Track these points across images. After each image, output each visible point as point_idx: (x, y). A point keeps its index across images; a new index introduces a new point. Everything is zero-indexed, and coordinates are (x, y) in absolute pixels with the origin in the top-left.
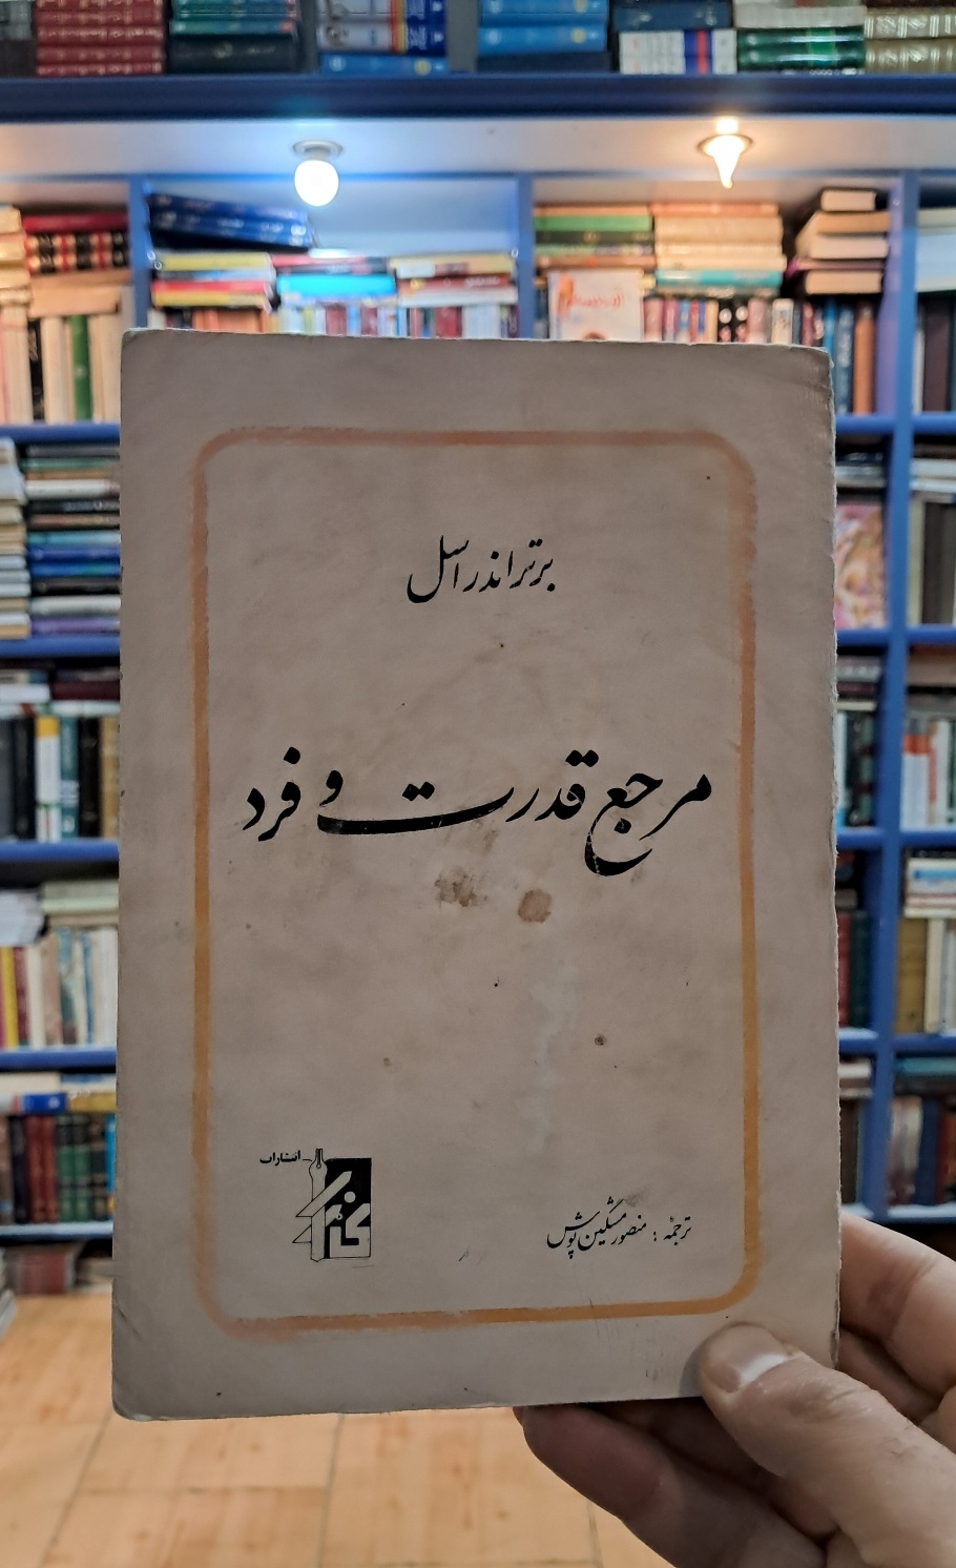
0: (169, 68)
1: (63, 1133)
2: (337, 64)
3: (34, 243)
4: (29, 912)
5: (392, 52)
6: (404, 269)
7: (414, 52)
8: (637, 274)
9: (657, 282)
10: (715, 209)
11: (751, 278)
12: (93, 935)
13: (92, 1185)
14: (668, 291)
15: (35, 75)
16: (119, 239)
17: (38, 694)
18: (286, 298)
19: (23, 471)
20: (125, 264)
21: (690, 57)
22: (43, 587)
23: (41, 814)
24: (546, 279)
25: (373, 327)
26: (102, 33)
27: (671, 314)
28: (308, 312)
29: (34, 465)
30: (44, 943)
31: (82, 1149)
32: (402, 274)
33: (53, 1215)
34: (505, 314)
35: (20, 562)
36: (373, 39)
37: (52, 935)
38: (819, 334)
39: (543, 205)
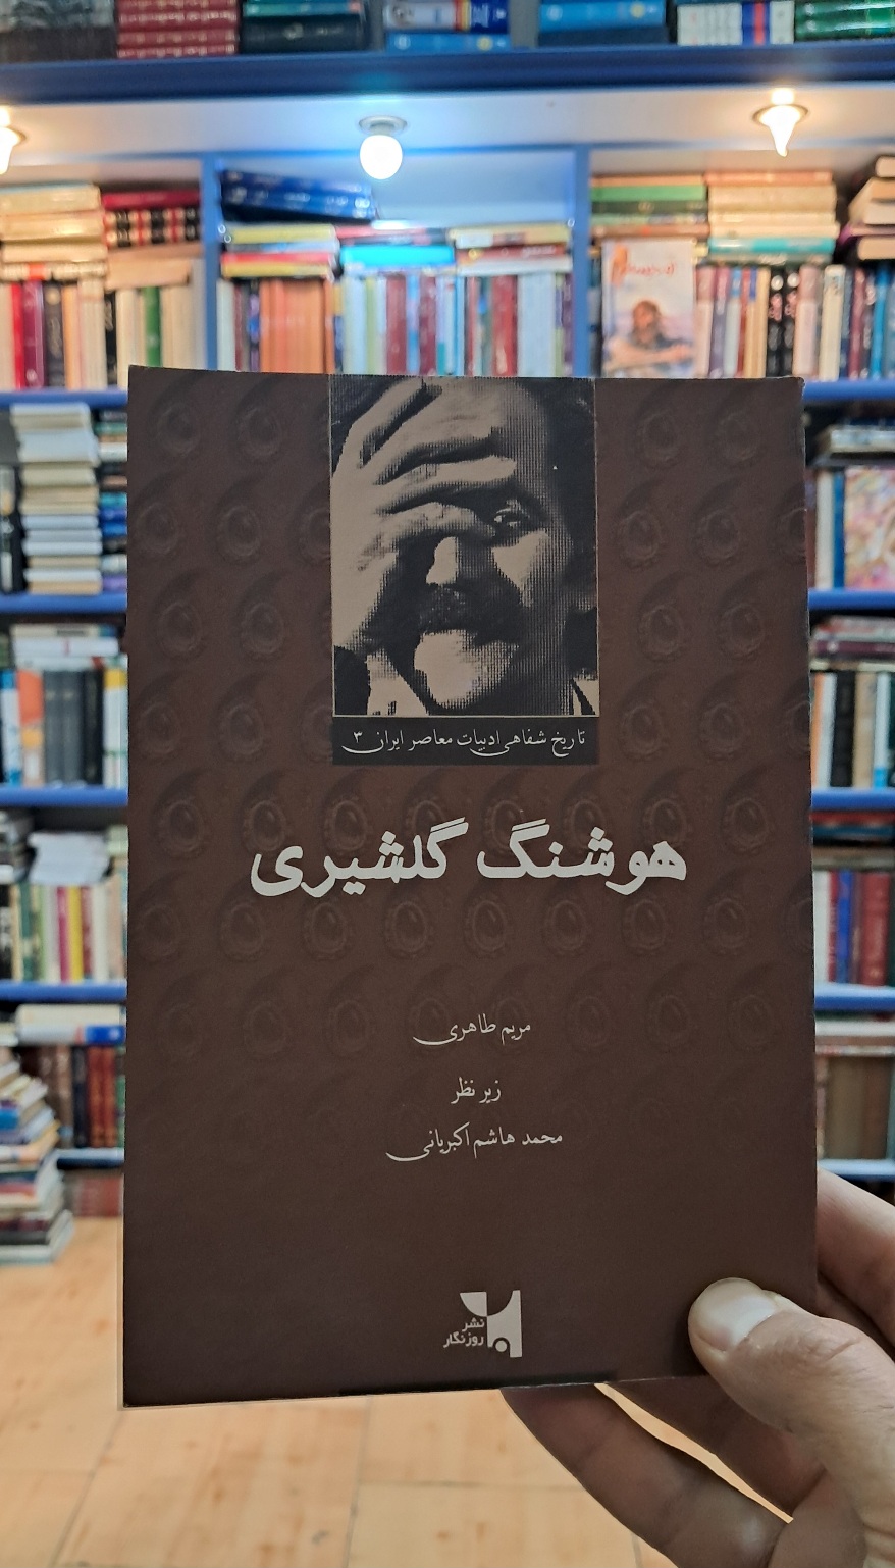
0: (242, 49)
1: (122, 1064)
2: (402, 42)
3: (112, 219)
4: (96, 853)
5: (457, 30)
6: (462, 239)
7: (477, 30)
8: (691, 242)
9: (710, 250)
10: (769, 178)
11: (804, 245)
14: (720, 258)
15: (115, 57)
16: (192, 214)
17: (107, 647)
18: (349, 267)
19: (97, 434)
20: (197, 237)
21: (747, 30)
22: (114, 545)
23: (108, 762)
24: (601, 248)
25: (432, 296)
26: (179, 18)
27: (723, 282)
28: (370, 282)
29: (107, 429)
30: (108, 884)
32: (461, 244)
33: (110, 1141)
34: (560, 282)
35: (93, 521)
36: (437, 17)
37: (115, 877)
38: (871, 300)
39: (600, 176)
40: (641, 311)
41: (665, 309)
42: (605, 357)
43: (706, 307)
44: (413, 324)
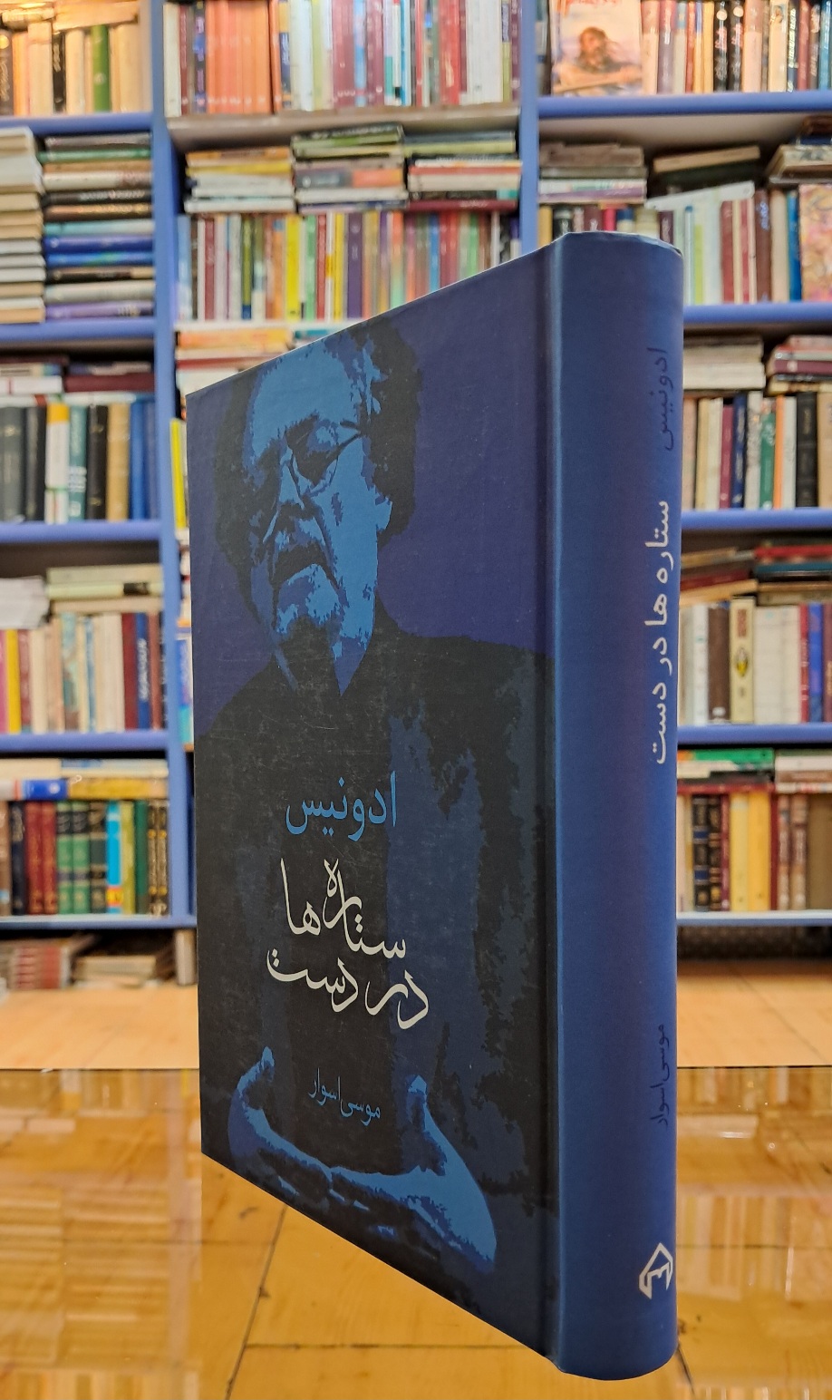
1: (62, 820)
4: (35, 596)
12: (95, 620)
13: (90, 875)
17: (53, 384)
19: (42, 162)
22: (57, 274)
23: (49, 497)
27: (667, 12)
29: (52, 156)
30: (47, 629)
31: (80, 839)
33: (51, 908)
35: (36, 247)
37: (55, 621)
38: (815, 30)
40: (588, 36)
41: (611, 35)
42: (554, 80)
43: (652, 36)
44: (360, 42)
